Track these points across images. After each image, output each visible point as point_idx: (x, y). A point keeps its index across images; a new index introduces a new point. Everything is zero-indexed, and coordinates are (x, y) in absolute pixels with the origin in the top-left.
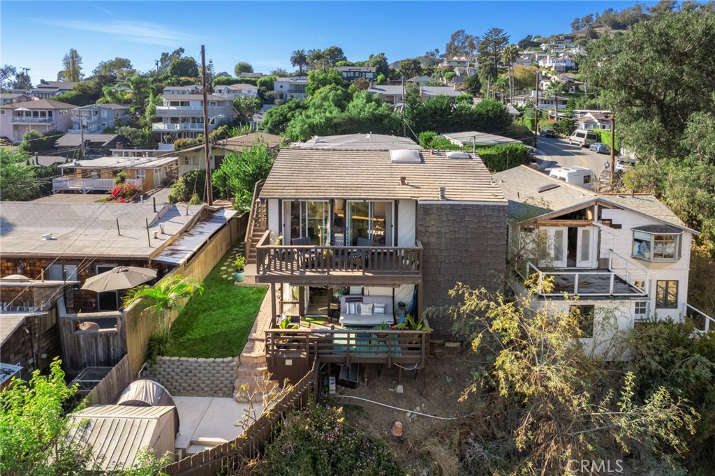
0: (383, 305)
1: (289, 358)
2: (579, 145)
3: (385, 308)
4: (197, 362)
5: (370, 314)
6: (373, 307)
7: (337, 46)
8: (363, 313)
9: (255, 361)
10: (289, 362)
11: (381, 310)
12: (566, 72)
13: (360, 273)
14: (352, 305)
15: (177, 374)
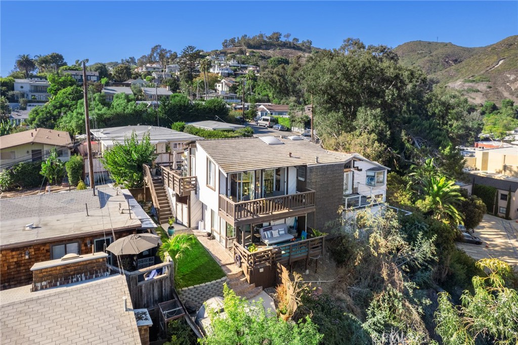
0: (283, 229)
1: (261, 268)
2: (265, 126)
3: (284, 230)
4: (206, 285)
5: (278, 236)
6: (279, 231)
7: (57, 53)
8: (274, 236)
9: (237, 276)
10: (261, 270)
11: (283, 232)
12: (228, 77)
13: (287, 211)
14: (268, 232)
15: (196, 297)
